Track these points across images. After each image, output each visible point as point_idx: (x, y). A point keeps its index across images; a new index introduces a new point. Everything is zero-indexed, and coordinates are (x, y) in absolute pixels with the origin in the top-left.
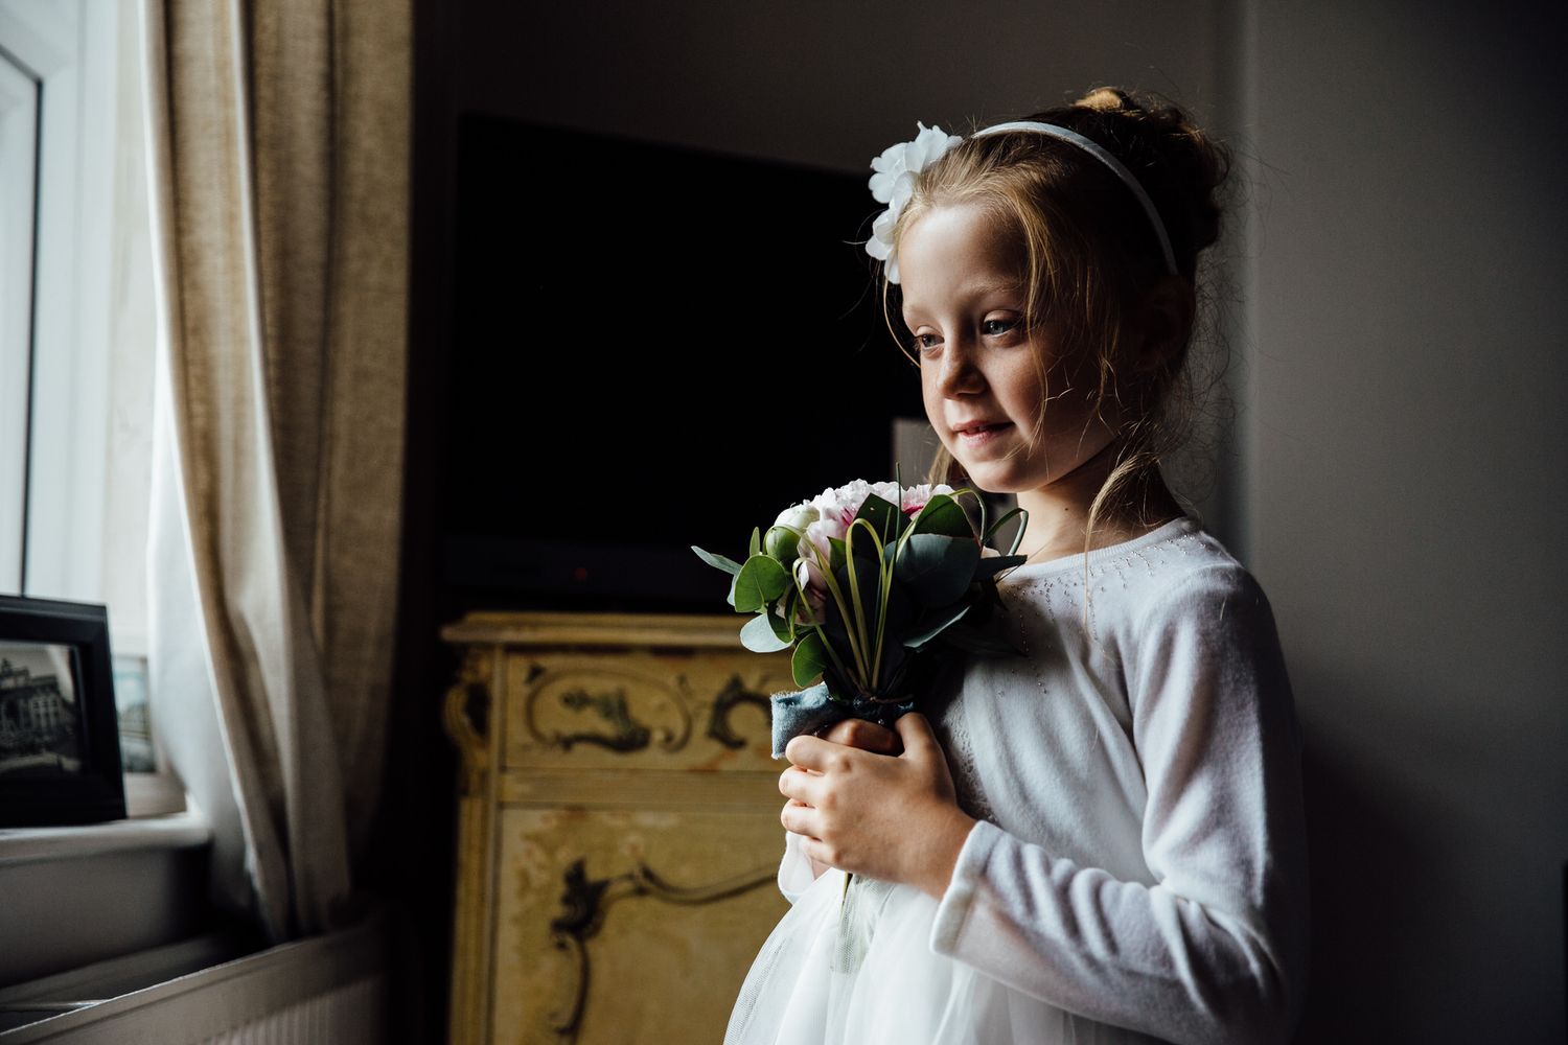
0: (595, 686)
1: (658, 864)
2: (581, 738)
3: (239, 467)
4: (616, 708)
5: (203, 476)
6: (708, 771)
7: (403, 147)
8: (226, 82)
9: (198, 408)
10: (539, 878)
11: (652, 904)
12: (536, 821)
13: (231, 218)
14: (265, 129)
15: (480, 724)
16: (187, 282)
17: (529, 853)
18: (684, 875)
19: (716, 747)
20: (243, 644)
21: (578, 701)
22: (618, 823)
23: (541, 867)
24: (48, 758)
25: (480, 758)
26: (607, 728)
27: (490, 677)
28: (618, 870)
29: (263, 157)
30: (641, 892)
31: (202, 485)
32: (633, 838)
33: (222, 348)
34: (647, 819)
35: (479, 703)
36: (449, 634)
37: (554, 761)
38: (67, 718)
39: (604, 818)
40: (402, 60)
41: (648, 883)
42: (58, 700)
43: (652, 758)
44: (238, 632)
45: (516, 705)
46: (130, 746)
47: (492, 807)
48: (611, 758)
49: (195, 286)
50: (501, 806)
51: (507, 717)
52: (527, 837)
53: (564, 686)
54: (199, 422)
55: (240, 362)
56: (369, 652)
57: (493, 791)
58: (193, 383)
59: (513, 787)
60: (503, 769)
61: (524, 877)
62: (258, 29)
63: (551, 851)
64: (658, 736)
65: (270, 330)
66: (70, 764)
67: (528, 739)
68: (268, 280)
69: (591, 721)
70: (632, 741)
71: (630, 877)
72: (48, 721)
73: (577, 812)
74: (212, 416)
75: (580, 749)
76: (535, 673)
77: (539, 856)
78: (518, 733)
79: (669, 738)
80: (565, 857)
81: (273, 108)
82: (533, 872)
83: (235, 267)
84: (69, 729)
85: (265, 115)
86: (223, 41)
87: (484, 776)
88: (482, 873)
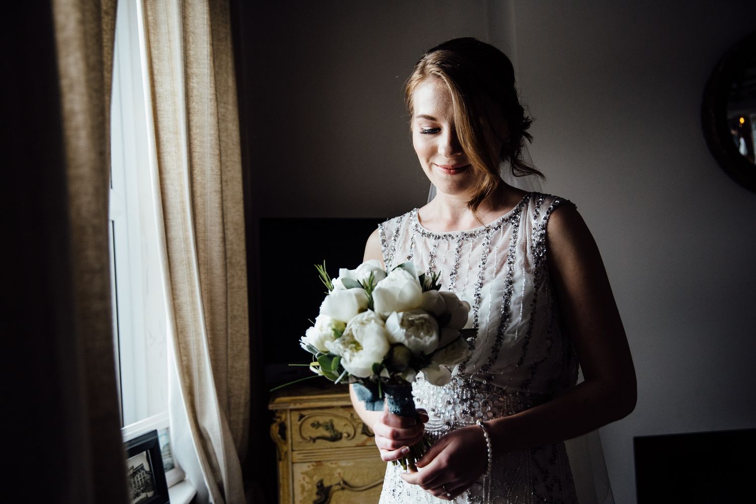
0: (322, 420)
1: (347, 479)
2: (318, 438)
3: (200, 377)
4: (330, 426)
5: (187, 381)
6: (363, 445)
7: (243, 237)
8: (187, 244)
9: (184, 358)
10: (308, 487)
11: (346, 492)
12: (305, 467)
13: (192, 292)
14: (202, 259)
15: (284, 436)
16: (178, 316)
17: (304, 479)
18: (356, 482)
19: (365, 437)
20: (205, 436)
21: (316, 425)
22: (334, 466)
23: (307, 483)
24: (143, 496)
25: (286, 448)
26: (327, 434)
27: (286, 419)
28: (334, 482)
29: (201, 269)
30: (343, 489)
31: (187, 384)
32: (339, 470)
33: (192, 338)
34: (343, 464)
35: (283, 429)
36: (271, 407)
37: (310, 446)
38: (148, 477)
39: (329, 464)
40: (240, 207)
41: (346, 485)
42: (144, 472)
43: (344, 442)
44: (204, 433)
45: (296, 428)
46: (166, 461)
47: (290, 464)
48: (329, 444)
49: (180, 317)
50: (293, 463)
51: (293, 433)
52: (302, 473)
53: (311, 421)
54: (185, 363)
55: (198, 342)
56: (242, 410)
57: (290, 459)
58: (182, 350)
59: (296, 456)
60: (293, 450)
61: (303, 487)
62: (197, 225)
63: (311, 477)
64: (345, 435)
65: (208, 328)
66: (150, 494)
67: (300, 440)
68: (206, 310)
69: (323, 432)
70: (336, 437)
71: (339, 484)
72: (142, 482)
73: (319, 463)
74: (189, 360)
75: (318, 441)
76: (302, 417)
77: (307, 479)
78: (297, 438)
79: (349, 436)
80: (316, 479)
81: (204, 251)
82: (306, 485)
83: (194, 309)
84: (149, 481)
85: (202, 254)
86: (186, 231)
87: (286, 453)
88: (288, 486)
